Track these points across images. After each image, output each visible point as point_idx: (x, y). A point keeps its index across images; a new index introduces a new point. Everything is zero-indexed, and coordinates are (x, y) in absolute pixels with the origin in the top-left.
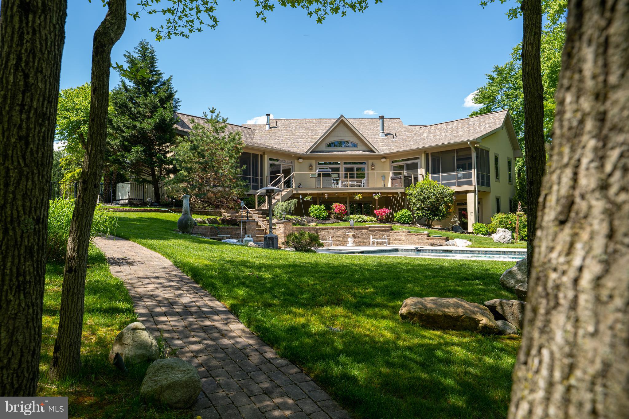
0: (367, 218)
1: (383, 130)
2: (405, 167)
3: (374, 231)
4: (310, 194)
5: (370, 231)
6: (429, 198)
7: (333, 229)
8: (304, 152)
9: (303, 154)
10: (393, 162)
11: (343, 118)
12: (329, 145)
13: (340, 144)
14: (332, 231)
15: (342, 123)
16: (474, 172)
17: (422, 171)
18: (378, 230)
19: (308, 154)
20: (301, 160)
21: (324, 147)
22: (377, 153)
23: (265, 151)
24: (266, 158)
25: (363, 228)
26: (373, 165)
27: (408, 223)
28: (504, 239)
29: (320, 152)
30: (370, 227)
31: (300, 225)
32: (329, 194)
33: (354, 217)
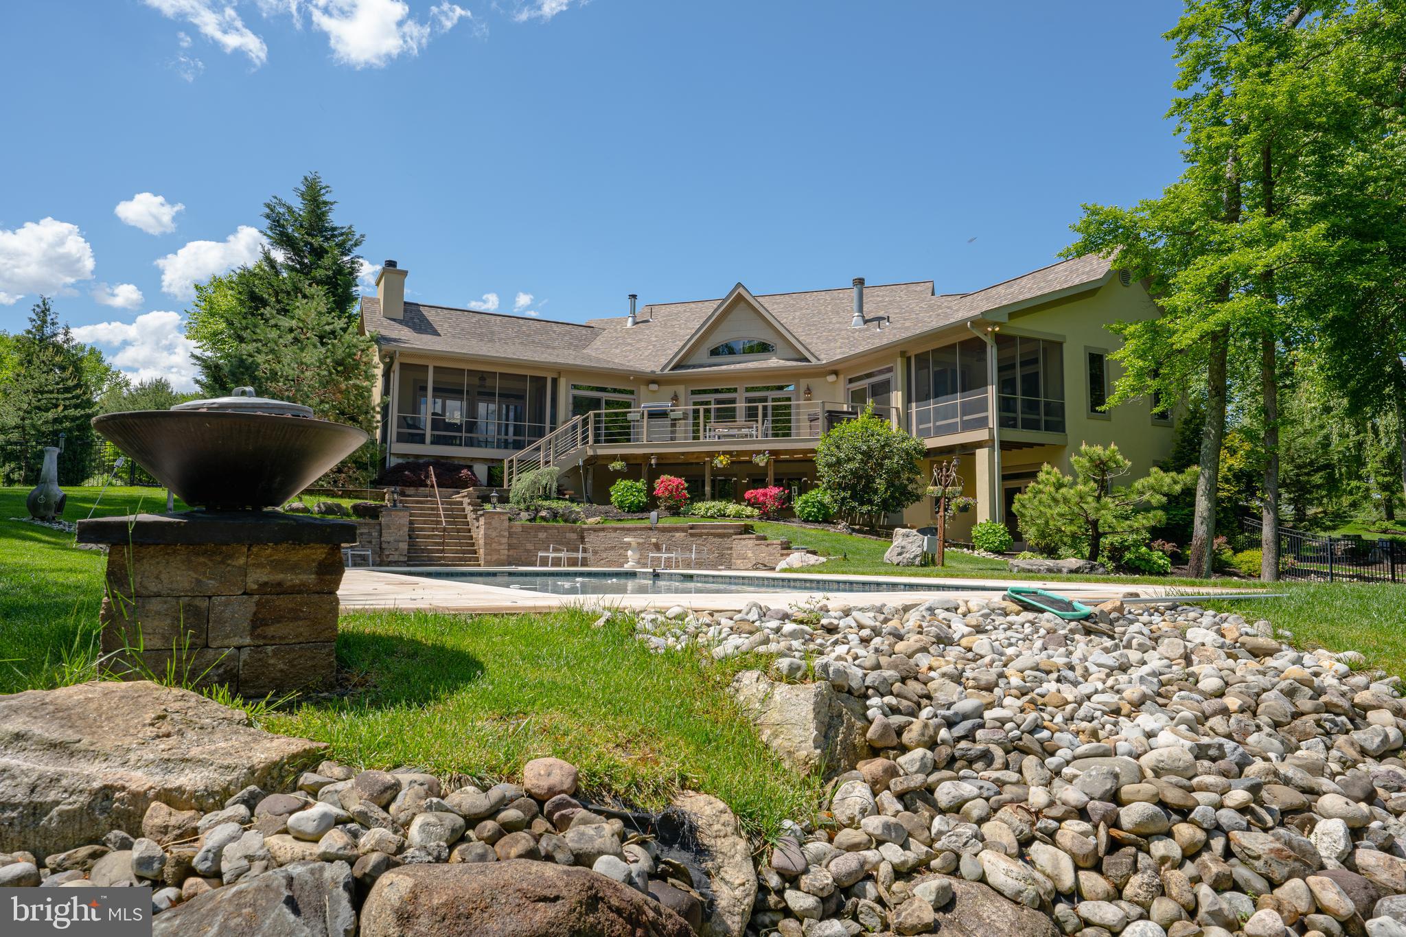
0: (732, 508)
1: (861, 309)
2: (868, 392)
3: (700, 535)
4: (623, 458)
5: (692, 535)
6: (849, 460)
7: (615, 529)
8: (658, 370)
9: (653, 372)
10: (851, 381)
11: (741, 290)
12: (715, 352)
14: (613, 535)
15: (738, 302)
17: (897, 398)
18: (708, 534)
19: (666, 371)
20: (654, 387)
21: (703, 355)
22: (814, 361)
23: (560, 371)
24: (563, 384)
25: (676, 529)
26: (808, 391)
29: (694, 367)
30: (692, 527)
31: (566, 521)
32: (659, 456)
33: (701, 507)
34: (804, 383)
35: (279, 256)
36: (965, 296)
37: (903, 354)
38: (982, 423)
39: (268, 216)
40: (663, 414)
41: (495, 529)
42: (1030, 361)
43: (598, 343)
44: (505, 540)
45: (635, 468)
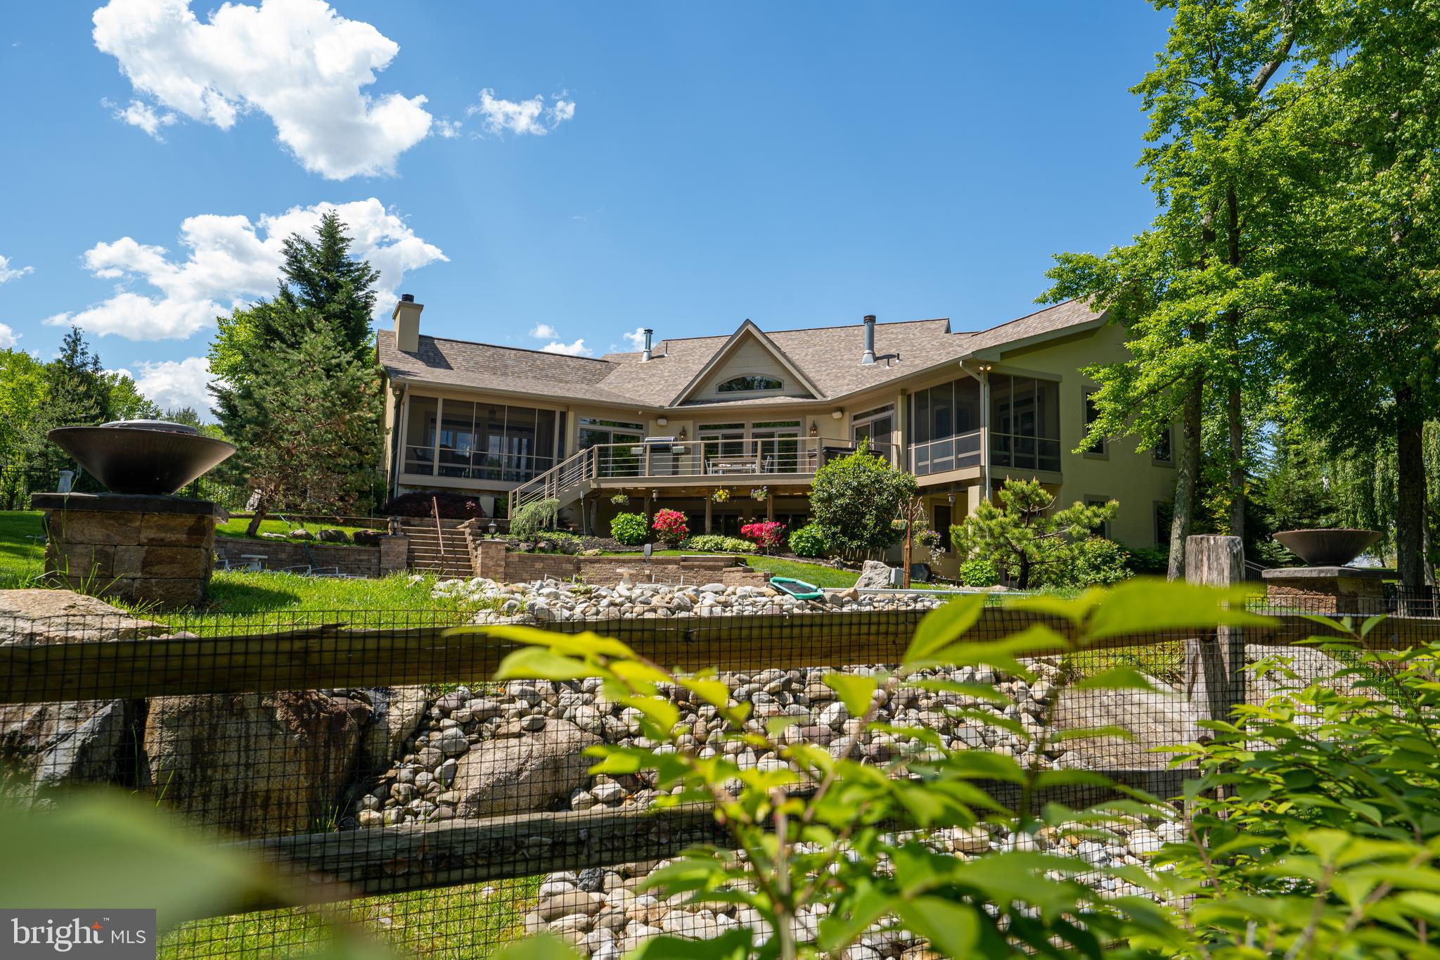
0: (729, 542)
1: (871, 346)
2: (871, 430)
3: (691, 568)
4: (625, 491)
5: (684, 567)
7: (610, 561)
8: (666, 405)
9: (662, 407)
10: (856, 418)
11: (750, 327)
12: (724, 388)
13: (745, 384)
14: (608, 566)
15: (746, 338)
16: (984, 433)
17: (897, 437)
18: (699, 567)
19: (675, 406)
20: (662, 422)
21: (711, 391)
22: (820, 398)
23: (569, 405)
24: (571, 417)
25: (669, 562)
26: (815, 427)
27: (809, 556)
28: (867, 585)
29: (703, 402)
30: (685, 560)
31: (564, 552)
32: (661, 490)
33: (699, 541)
34: (810, 420)
35: (296, 290)
36: (976, 334)
37: (903, 392)
38: (975, 461)
39: (286, 252)
40: (665, 449)
41: (492, 558)
42: (1027, 401)
43: (611, 377)
44: (501, 570)
45: (637, 502)
